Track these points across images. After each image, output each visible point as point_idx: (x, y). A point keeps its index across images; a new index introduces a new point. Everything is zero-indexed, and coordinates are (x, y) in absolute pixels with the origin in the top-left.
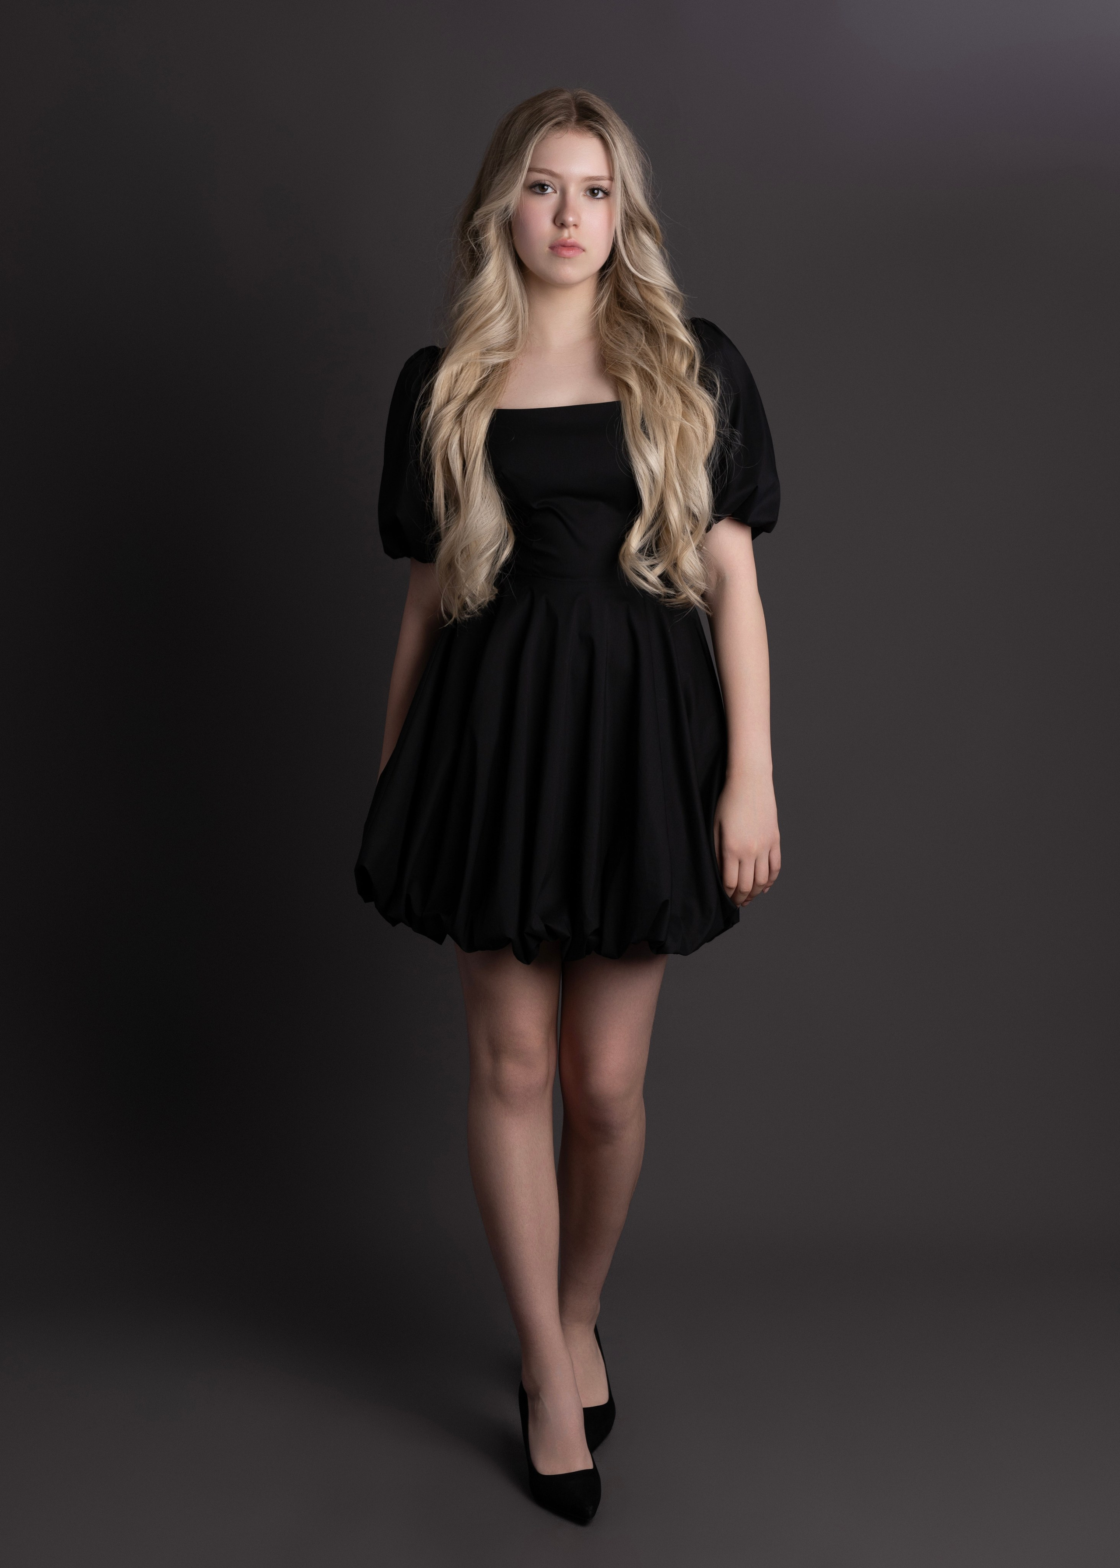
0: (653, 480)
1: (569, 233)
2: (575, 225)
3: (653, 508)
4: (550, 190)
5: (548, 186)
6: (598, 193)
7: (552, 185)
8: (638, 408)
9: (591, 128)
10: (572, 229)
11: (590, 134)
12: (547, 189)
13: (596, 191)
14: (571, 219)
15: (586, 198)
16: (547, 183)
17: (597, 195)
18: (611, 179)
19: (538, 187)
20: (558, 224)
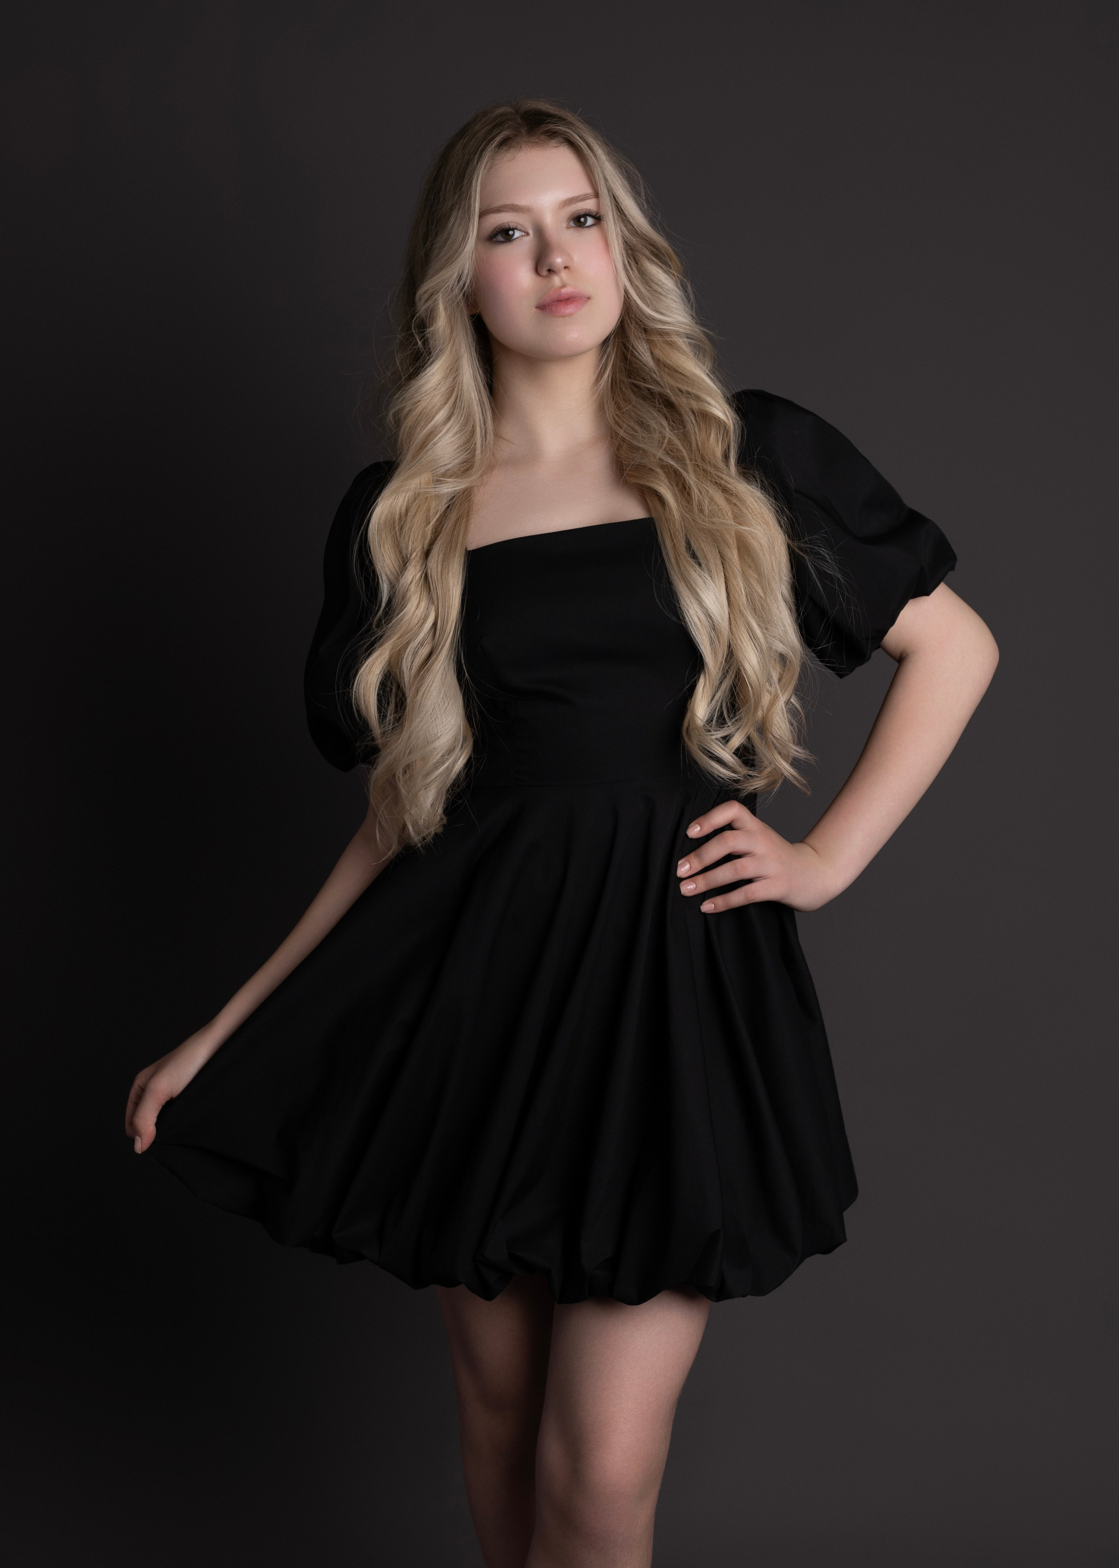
0: (714, 627)
1: (561, 279)
2: (566, 268)
3: (719, 663)
4: (517, 234)
5: (513, 230)
6: (586, 221)
7: (519, 227)
8: (678, 525)
9: (552, 135)
10: (564, 274)
11: (553, 142)
12: (514, 234)
13: (582, 220)
14: (559, 261)
15: (572, 230)
16: (512, 225)
17: (585, 224)
18: (597, 195)
19: (500, 235)
20: (545, 273)
